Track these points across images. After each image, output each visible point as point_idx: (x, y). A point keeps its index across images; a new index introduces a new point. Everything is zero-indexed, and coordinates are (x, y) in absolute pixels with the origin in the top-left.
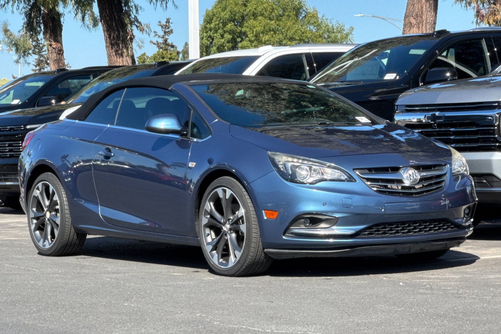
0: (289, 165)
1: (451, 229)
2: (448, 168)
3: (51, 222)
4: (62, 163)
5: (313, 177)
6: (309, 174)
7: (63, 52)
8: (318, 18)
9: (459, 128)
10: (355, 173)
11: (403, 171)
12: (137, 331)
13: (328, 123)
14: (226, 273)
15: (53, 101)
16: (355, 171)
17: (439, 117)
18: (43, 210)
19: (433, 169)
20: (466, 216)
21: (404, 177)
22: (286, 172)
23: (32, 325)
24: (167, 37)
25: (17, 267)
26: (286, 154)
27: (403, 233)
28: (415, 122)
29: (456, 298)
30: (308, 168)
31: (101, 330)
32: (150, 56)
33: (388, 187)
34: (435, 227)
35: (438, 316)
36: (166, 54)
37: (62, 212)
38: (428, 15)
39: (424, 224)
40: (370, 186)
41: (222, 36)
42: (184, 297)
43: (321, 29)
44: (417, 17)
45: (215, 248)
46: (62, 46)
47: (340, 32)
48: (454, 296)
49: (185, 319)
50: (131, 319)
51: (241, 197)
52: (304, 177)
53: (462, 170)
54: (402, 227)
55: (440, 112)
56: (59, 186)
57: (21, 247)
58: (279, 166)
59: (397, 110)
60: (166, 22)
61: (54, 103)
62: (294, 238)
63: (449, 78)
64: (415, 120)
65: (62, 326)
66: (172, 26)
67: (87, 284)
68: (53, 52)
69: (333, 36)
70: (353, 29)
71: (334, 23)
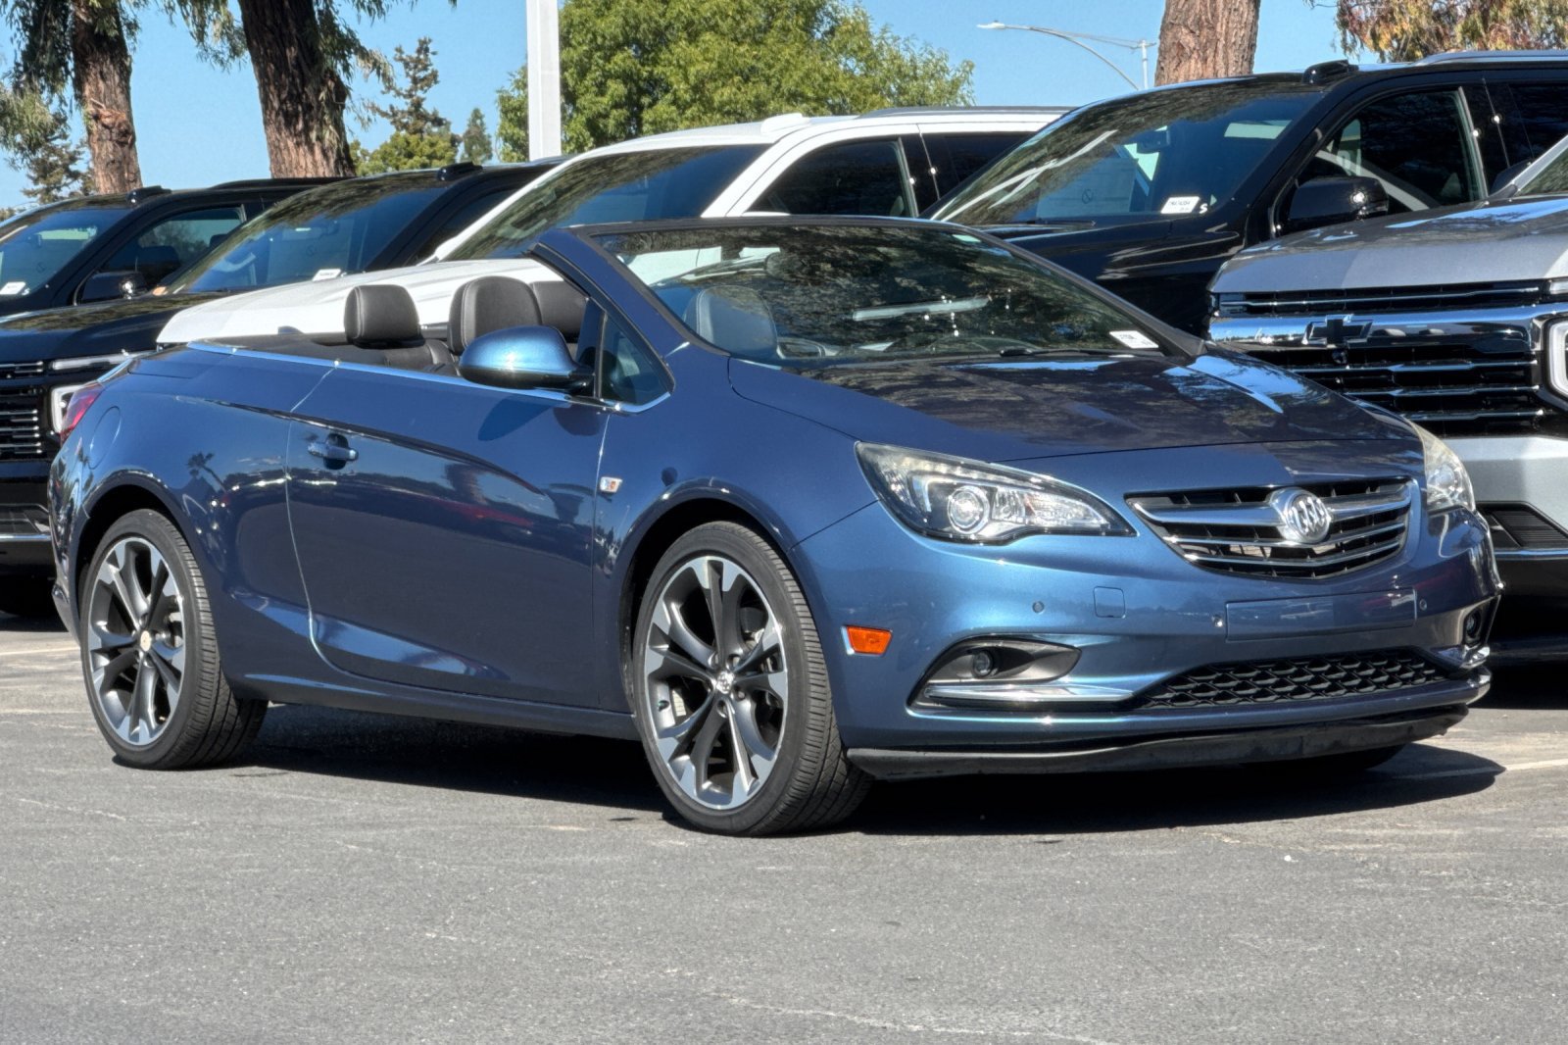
0: (925, 483)
1: (1427, 680)
2: (1413, 488)
3: (154, 664)
4: (191, 477)
5: (998, 521)
6: (987, 512)
7: (134, 140)
8: (870, 36)
9: (1417, 365)
10: (1131, 507)
11: (1277, 501)
12: (488, 1030)
13: (1029, 351)
14: (726, 825)
15: (128, 286)
16: (1130, 501)
17: (1355, 331)
18: (131, 627)
19: (1368, 492)
20: (1469, 639)
21: (1283, 518)
22: (913, 505)
23: (144, 1010)
24: (420, 94)
25: (57, 807)
26: (912, 450)
27: (1282, 695)
28: (1270, 345)
29: (1481, 908)
30: (983, 494)
31: (373, 1029)
32: (371, 151)
33: (1232, 549)
34: (1377, 674)
35: (1448, 972)
36: (418, 144)
37: (191, 631)
38: (1233, 22)
39: (1347, 667)
40: (1177, 548)
41: (601, 89)
42: (610, 909)
43: (879, 67)
44: (1201, 28)
45: (687, 746)
46: (131, 119)
47: (933, 75)
48: (1472, 901)
49: (632, 986)
50: (459, 988)
51: (772, 586)
52: (970, 522)
53: (1452, 495)
54: (1278, 676)
55: (1356, 314)
56: (180, 551)
57: (55, 739)
58: (893, 487)
59: (1215, 310)
60: (419, 51)
61: (131, 291)
62: (939, 714)
63: (1361, 209)
64: (1269, 340)
65: (242, 1013)
66: (436, 63)
67: (289, 863)
68: (104, 137)
69: (913, 87)
70: (972, 67)
71: (917, 49)
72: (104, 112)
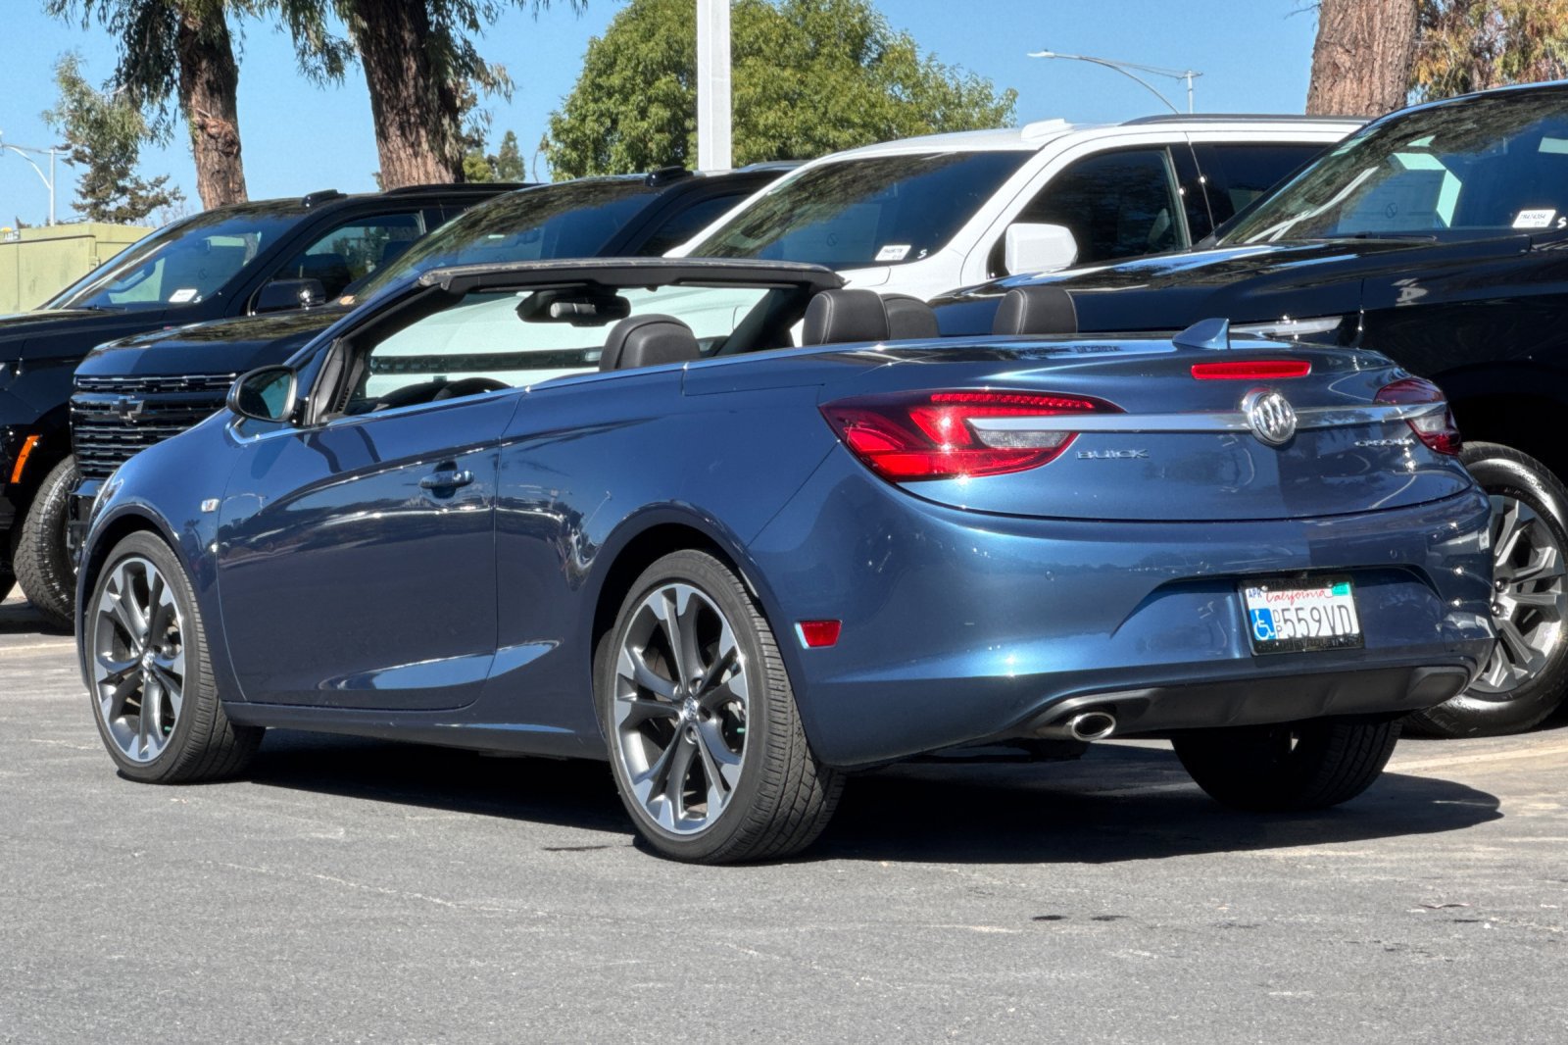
7: (239, 150)
8: (916, 64)
15: (305, 295)
38: (1390, 41)
41: (643, 113)
43: (925, 95)
44: (1357, 47)
46: (237, 130)
47: (977, 103)
61: (309, 300)
68: (210, 147)
69: (958, 114)
70: (1016, 95)
71: (962, 76)
72: (211, 122)
